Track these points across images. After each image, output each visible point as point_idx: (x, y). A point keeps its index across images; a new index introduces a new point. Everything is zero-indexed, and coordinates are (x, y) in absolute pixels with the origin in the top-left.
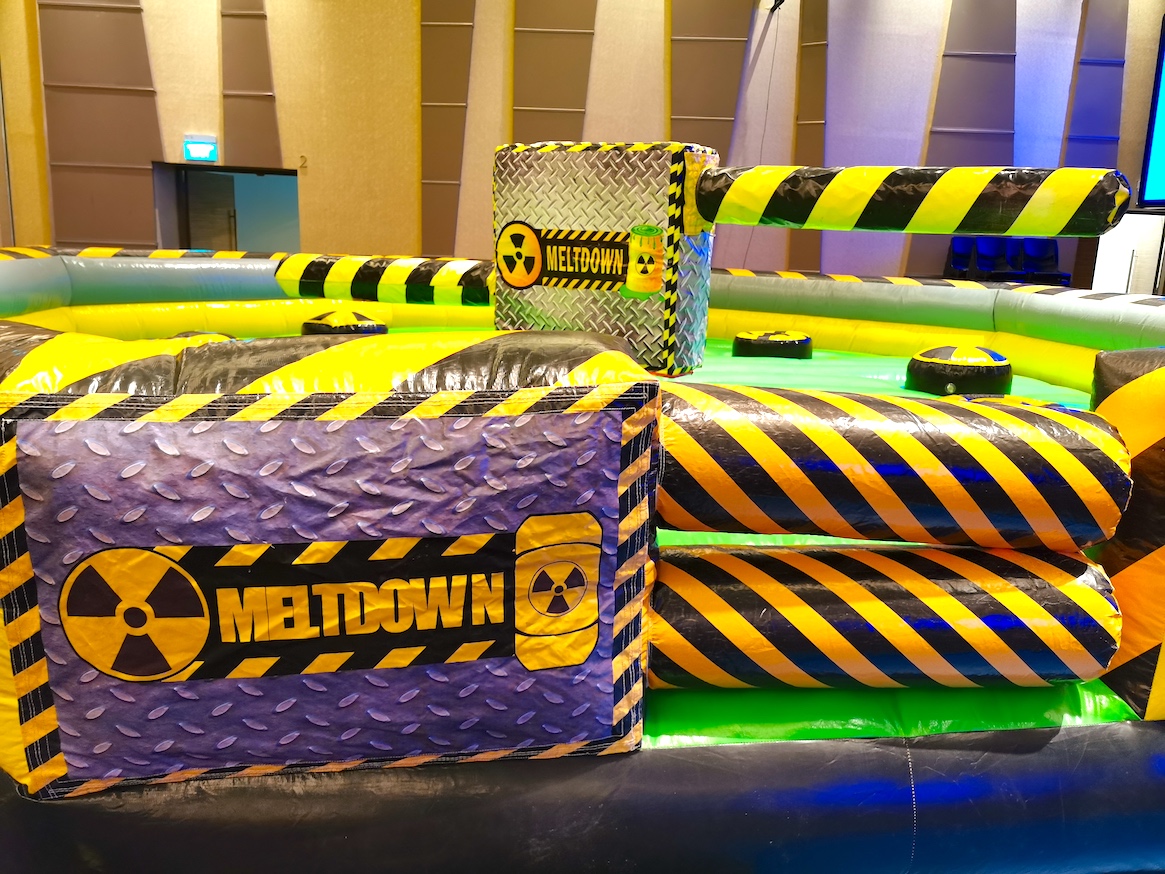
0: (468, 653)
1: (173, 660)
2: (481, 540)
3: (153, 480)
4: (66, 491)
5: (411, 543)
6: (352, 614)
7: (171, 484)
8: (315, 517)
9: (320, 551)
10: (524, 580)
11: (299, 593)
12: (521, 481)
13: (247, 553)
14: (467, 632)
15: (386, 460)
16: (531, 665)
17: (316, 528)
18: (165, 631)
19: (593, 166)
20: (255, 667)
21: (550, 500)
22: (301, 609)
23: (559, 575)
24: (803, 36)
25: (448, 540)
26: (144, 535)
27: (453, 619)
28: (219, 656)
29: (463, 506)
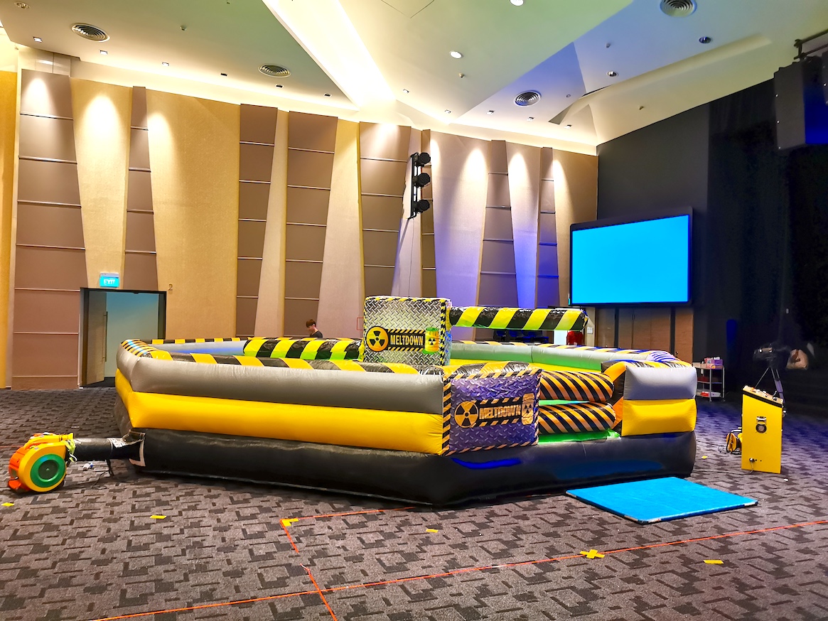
0: (515, 421)
1: (471, 423)
2: (518, 398)
3: (471, 389)
4: (458, 391)
5: (508, 399)
6: (499, 413)
7: (474, 389)
8: (494, 395)
9: (495, 401)
10: (523, 406)
11: (492, 409)
12: (524, 387)
13: (485, 401)
14: (515, 417)
15: (504, 384)
16: (524, 424)
17: (494, 397)
18: (471, 417)
19: (409, 306)
20: (484, 424)
21: (528, 391)
22: (492, 412)
23: (528, 406)
24: (422, 230)
25: (513, 398)
26: (469, 399)
27: (513, 414)
28: (479, 421)
29: (516, 392)
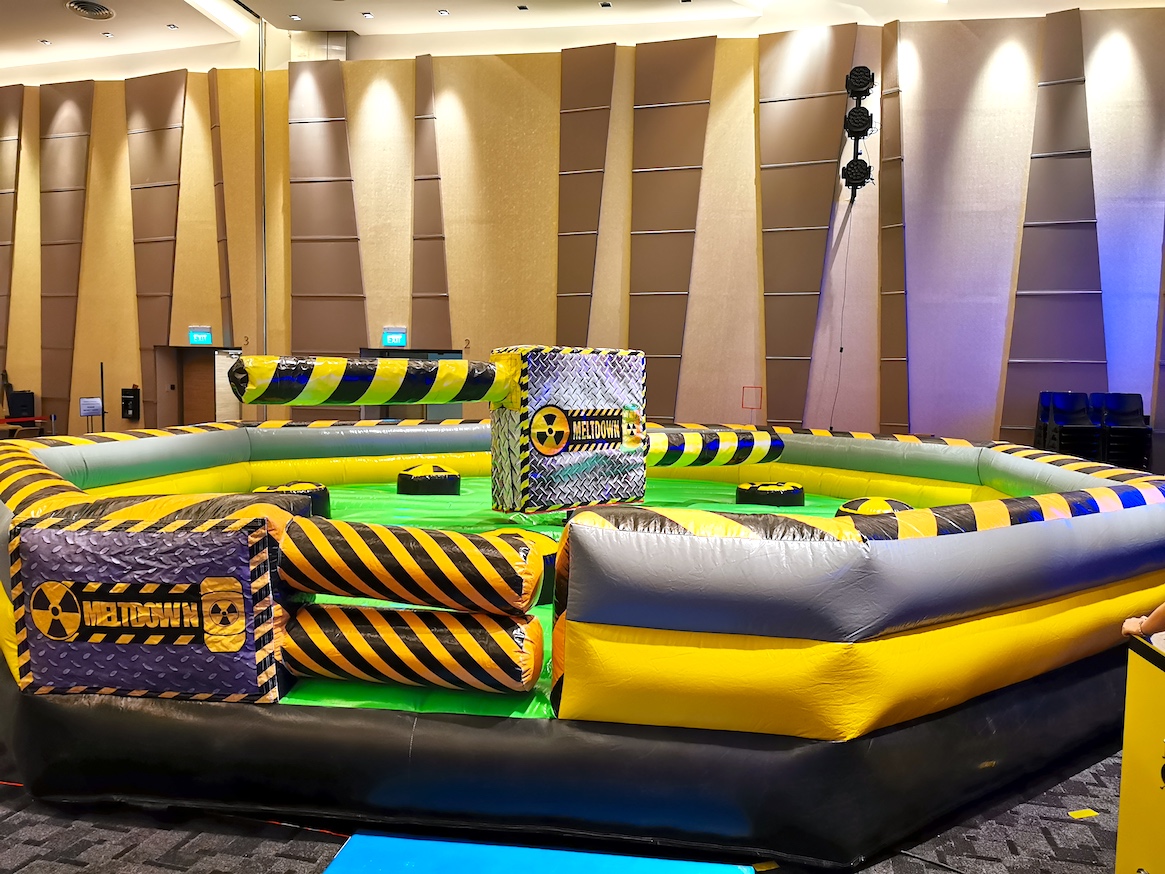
0: (183, 640)
1: (68, 632)
2: (186, 587)
3: (63, 555)
4: (34, 557)
5: (157, 586)
6: (133, 617)
7: (69, 556)
8: (118, 573)
9: (120, 587)
10: (207, 608)
11: (112, 605)
12: (203, 561)
13: (94, 586)
14: (182, 630)
15: (149, 549)
16: (213, 650)
17: (119, 577)
18: (66, 618)
20: (98, 638)
21: (216, 571)
22: (113, 613)
23: (224, 606)
25: (171, 586)
26: (58, 576)
27: (176, 623)
28: (85, 632)
29: (177, 571)
